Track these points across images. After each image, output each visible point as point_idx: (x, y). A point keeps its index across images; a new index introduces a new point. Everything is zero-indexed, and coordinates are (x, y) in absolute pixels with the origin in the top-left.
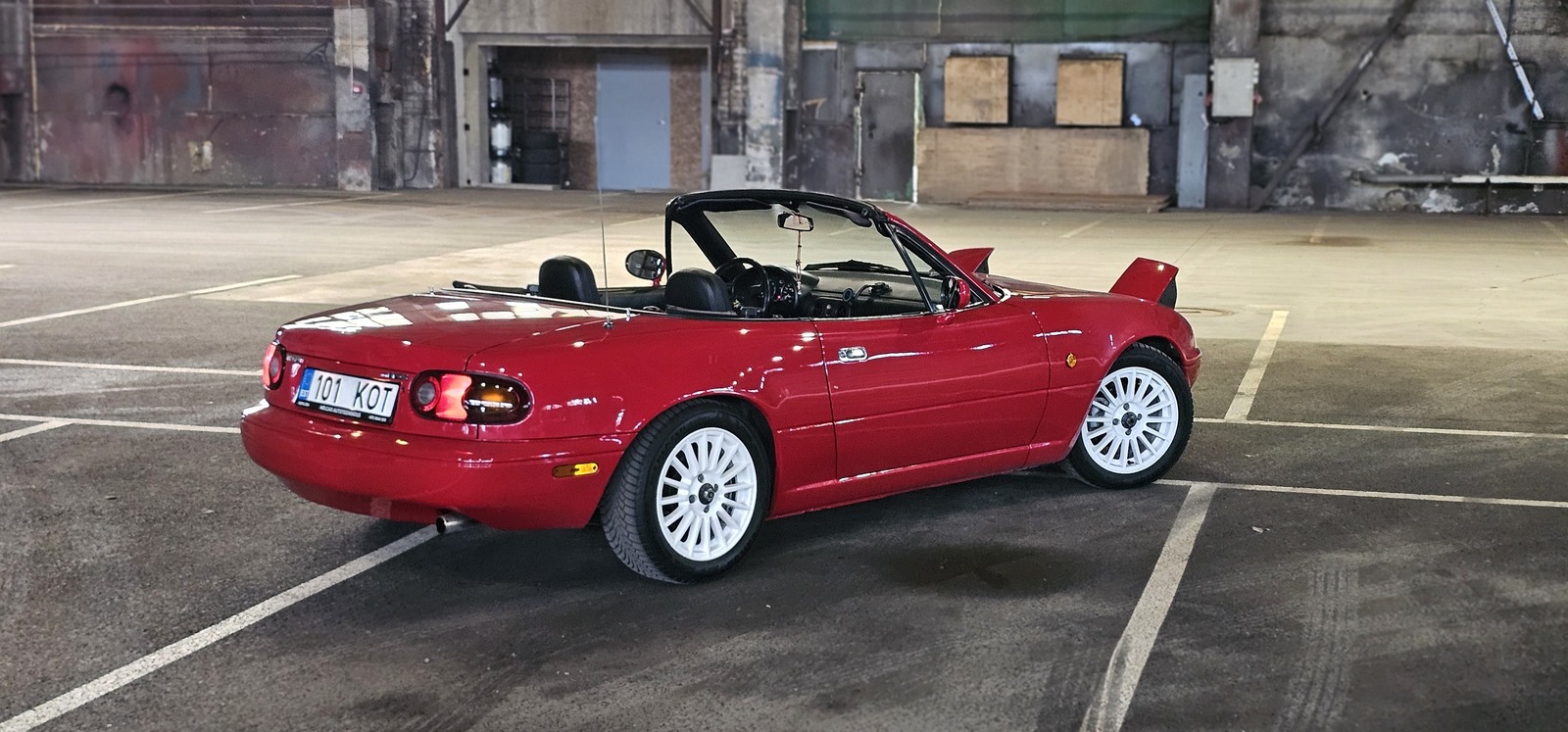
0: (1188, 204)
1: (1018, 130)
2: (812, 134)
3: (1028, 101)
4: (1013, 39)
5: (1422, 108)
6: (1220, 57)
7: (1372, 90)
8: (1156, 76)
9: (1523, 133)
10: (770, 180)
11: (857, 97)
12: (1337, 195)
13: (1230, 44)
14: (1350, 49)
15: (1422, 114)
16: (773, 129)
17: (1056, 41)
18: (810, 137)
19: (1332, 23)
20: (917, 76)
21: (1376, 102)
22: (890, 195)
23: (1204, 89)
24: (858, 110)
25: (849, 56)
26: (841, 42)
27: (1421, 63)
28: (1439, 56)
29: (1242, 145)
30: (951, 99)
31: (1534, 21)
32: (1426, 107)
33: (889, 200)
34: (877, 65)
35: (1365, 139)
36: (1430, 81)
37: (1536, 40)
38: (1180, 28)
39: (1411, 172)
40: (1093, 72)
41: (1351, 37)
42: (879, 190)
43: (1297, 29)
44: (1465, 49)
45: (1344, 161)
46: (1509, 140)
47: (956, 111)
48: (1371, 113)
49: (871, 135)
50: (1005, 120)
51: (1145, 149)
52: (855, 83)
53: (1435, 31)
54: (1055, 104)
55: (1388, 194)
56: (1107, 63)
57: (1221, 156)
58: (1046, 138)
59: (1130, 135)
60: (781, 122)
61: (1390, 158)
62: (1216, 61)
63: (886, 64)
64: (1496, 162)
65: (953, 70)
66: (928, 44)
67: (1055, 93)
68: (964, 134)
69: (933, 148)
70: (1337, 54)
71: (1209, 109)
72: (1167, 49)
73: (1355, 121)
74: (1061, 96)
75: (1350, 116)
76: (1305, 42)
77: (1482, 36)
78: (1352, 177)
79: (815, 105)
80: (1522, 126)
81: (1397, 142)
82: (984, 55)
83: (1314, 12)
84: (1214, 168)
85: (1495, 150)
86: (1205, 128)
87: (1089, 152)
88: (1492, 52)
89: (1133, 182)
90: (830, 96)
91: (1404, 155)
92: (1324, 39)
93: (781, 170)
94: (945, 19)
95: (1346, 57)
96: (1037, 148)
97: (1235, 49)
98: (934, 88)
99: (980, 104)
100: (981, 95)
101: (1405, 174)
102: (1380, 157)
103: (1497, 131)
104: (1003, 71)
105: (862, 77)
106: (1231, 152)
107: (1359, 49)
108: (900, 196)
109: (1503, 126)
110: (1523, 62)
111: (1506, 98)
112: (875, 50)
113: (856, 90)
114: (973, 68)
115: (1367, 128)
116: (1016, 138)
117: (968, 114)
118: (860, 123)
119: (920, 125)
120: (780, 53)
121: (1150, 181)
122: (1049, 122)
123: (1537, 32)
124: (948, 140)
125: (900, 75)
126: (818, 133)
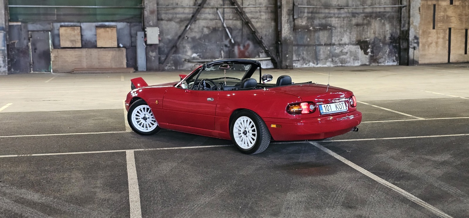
0: (141, 70)
1: (84, 49)
2: (14, 52)
3: (86, 40)
4: (81, 21)
5: (202, 41)
6: (147, 27)
7: (188, 36)
8: (126, 32)
9: (229, 47)
10: (3, 67)
11: (29, 40)
12: (181, 66)
13: (150, 23)
14: (181, 25)
15: (202, 43)
16: (3, 50)
17: (95, 22)
18: (14, 53)
19: (176, 17)
20: (50, 33)
21: (190, 39)
22: (43, 70)
23: (143, 36)
24: (30, 44)
25: (26, 27)
26: (22, 22)
27: (201, 28)
28: (206, 26)
29: (156, 52)
30: (62, 40)
31: (230, 16)
32: (203, 41)
33: (43, 72)
34: (35, 29)
35: (188, 50)
36: (204, 33)
37: (230, 22)
38: (132, 18)
39: (200, 59)
40: (108, 31)
41: (182, 21)
42: (39, 69)
43: (166, 18)
44: (212, 24)
45: (182, 56)
46: (226, 49)
47: (64, 43)
48: (189, 42)
49: (35, 52)
50: (80, 46)
51: (125, 54)
52: (28, 35)
53: (205, 19)
54: (96, 41)
55: (195, 65)
56: (112, 28)
57: (150, 56)
58: (94, 51)
59: (120, 50)
60: (6, 48)
61: (195, 55)
62: (147, 28)
63: (38, 29)
64: (223, 56)
65: (62, 31)
66: (52, 23)
67: (96, 38)
68: (67, 50)
69: (57, 55)
70: (178, 26)
71: (146, 42)
72: (129, 24)
73: (184, 45)
74: (98, 38)
75: (183, 43)
76: (169, 22)
77: (216, 21)
78: (185, 60)
79: (15, 42)
80: (229, 45)
81: (196, 50)
82: (71, 26)
83: (171, 14)
84: (148, 59)
85: (222, 52)
86: (145, 48)
87: (108, 55)
88: (219, 25)
89: (122, 64)
90: (20, 40)
91: (198, 54)
92: (174, 21)
93: (7, 64)
94: (58, 15)
95: (180, 26)
96: (91, 55)
97: (151, 24)
98: (56, 37)
99: (72, 41)
100: (73, 38)
101: (199, 59)
102: (192, 55)
103: (222, 46)
104: (79, 31)
105: (31, 33)
106: (153, 54)
107: (184, 24)
108: (46, 70)
109: (224, 45)
110: (228, 28)
111: (224, 37)
112: (35, 25)
113: (29, 37)
114: (69, 30)
115: (188, 47)
116: (84, 51)
117: (68, 44)
118: (31, 48)
119: (51, 48)
120: (4, 26)
121: (127, 64)
122: (95, 47)
123: (231, 19)
124: (61, 52)
125: (44, 33)
126: (17, 52)
